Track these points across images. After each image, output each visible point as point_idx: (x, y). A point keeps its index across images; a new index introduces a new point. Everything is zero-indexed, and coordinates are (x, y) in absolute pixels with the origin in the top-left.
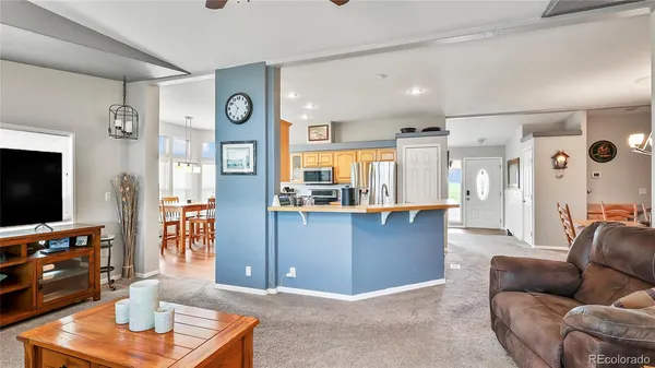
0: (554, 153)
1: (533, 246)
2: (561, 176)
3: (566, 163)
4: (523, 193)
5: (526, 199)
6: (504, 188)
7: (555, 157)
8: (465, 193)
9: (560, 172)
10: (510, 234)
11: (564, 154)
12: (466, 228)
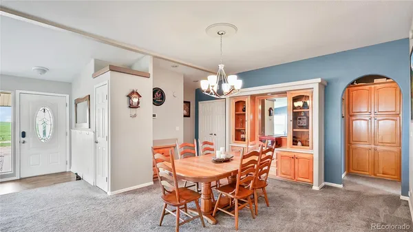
0: (128, 92)
1: (109, 193)
2: (135, 116)
3: (138, 103)
4: (95, 133)
5: (98, 139)
6: (71, 128)
7: (129, 96)
8: (18, 134)
9: (133, 111)
10: (78, 178)
11: (137, 93)
12: (21, 180)
